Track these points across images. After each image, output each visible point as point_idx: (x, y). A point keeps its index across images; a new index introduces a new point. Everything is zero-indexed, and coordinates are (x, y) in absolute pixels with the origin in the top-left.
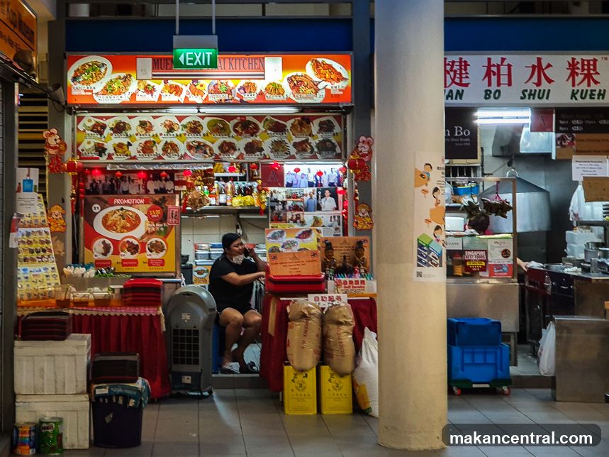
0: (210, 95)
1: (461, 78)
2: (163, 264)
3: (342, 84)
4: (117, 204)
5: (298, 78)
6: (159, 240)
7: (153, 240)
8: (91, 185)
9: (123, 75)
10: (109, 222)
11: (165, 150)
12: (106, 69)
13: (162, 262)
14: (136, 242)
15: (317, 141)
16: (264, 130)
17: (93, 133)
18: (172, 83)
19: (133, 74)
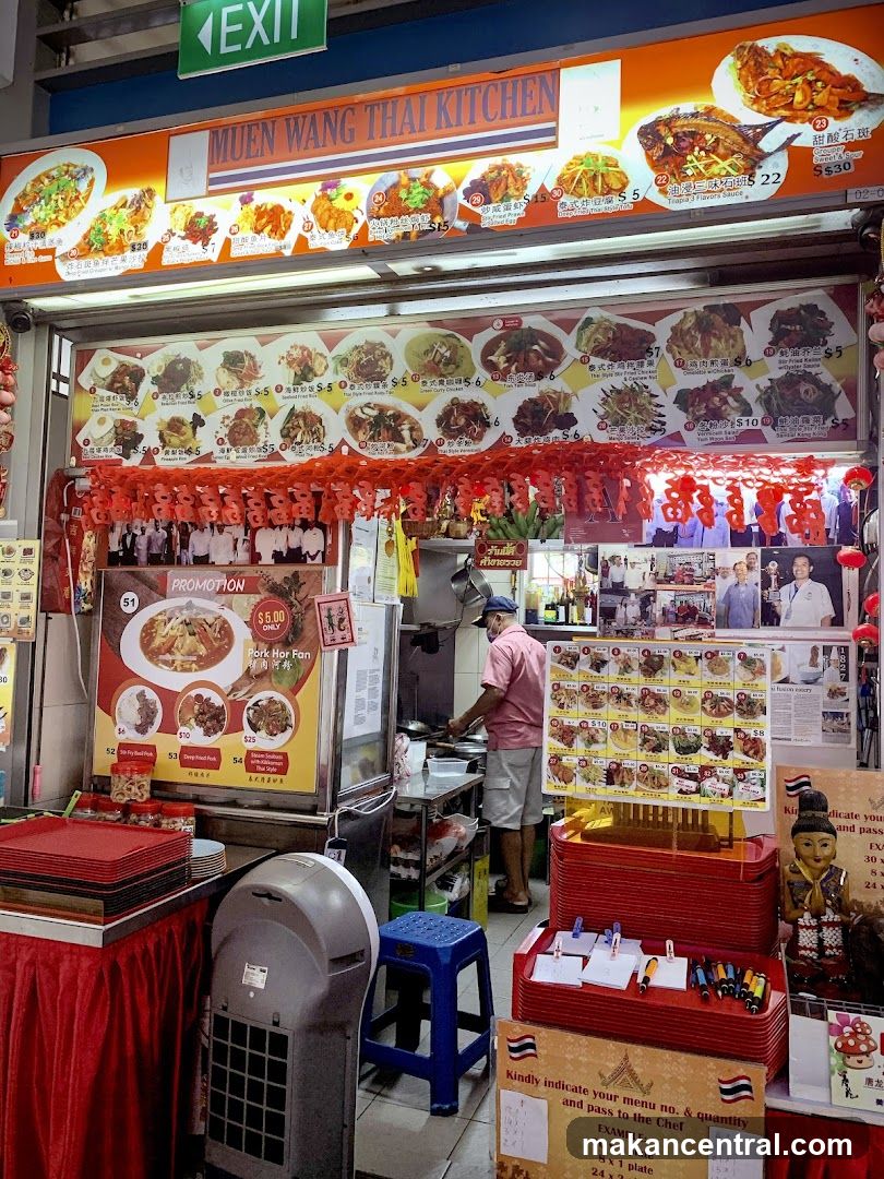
0: (373, 224)
2: (283, 770)
3: (862, 122)
4: (178, 593)
5: (680, 125)
6: (278, 697)
7: (263, 696)
8: (123, 540)
9: (131, 192)
10: (158, 642)
11: (287, 434)
12: (91, 183)
13: (281, 764)
14: (217, 701)
15: (764, 383)
16: (579, 355)
17: (112, 394)
18: (265, 198)
19: (159, 187)
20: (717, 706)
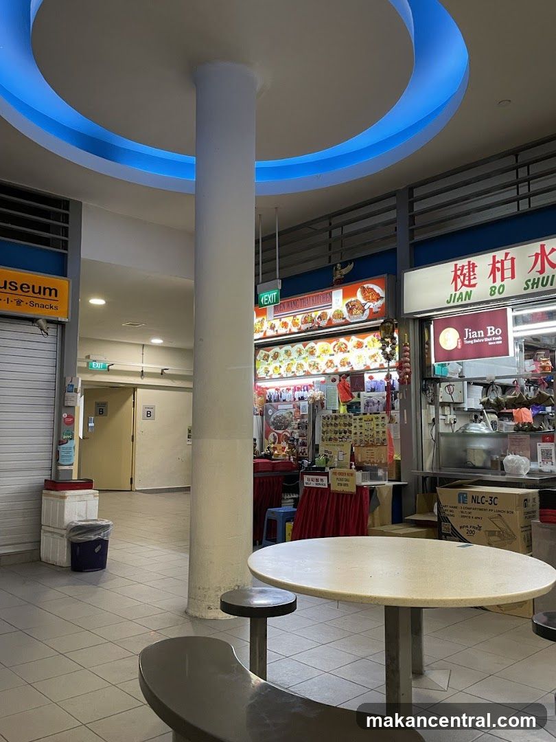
0: (302, 325)
1: (469, 280)
3: (380, 303)
5: (352, 304)
9: (260, 319)
18: (283, 320)
19: (265, 318)
20: (345, 425)
